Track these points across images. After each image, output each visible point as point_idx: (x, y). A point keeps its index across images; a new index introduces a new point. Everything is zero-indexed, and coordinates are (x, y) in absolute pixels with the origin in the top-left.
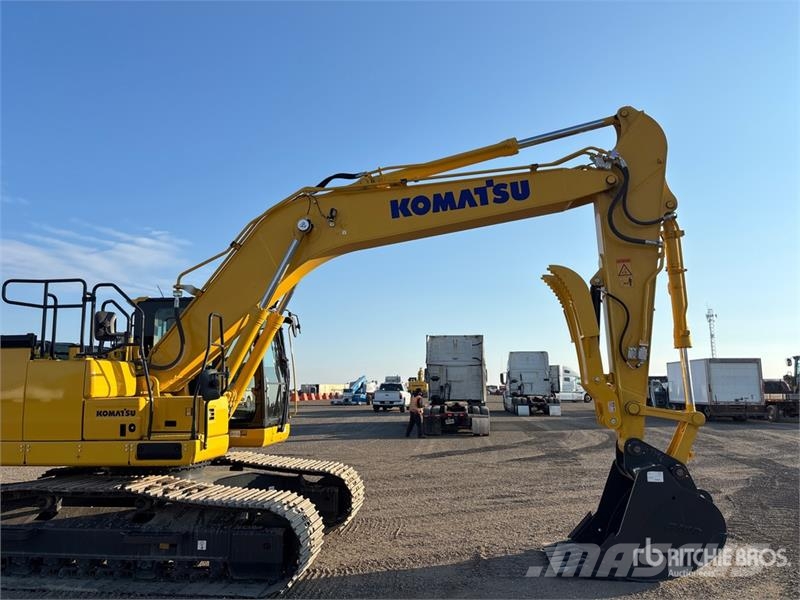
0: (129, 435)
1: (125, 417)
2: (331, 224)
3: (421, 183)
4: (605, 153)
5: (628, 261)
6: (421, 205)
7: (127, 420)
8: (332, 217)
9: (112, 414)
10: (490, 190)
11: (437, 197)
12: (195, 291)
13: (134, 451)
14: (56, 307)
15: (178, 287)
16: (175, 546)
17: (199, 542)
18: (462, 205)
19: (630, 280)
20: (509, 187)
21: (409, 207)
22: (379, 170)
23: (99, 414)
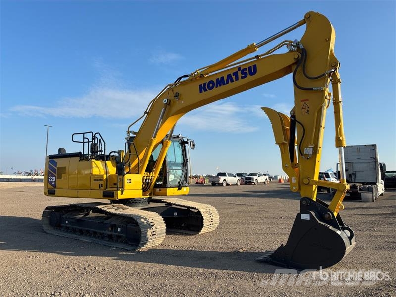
0: (101, 188)
1: (101, 182)
2: (177, 99)
3: (211, 74)
4: (293, 42)
5: (307, 100)
6: (211, 85)
8: (177, 96)
10: (239, 73)
11: (217, 80)
12: (134, 133)
13: (102, 194)
14: (84, 142)
15: (128, 132)
16: (112, 229)
17: (119, 228)
18: (227, 82)
19: (308, 111)
20: (248, 70)
21: (206, 87)
22: (196, 72)
23: (94, 180)
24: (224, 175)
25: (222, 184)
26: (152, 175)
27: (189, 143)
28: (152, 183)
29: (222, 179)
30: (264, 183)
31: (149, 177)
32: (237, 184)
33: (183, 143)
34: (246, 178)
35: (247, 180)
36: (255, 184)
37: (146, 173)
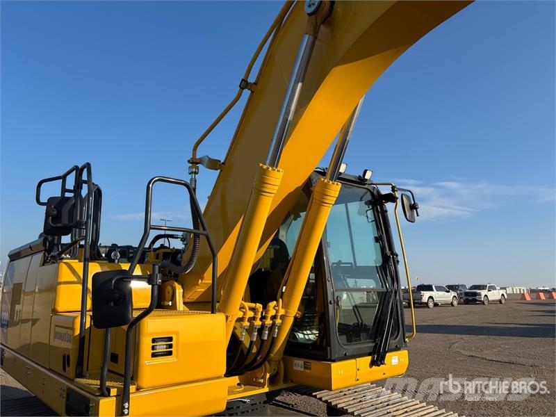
0: (67, 370)
9: (61, 337)
13: (65, 398)
24: (429, 288)
25: (427, 304)
26: (272, 312)
27: (399, 201)
28: (273, 341)
29: (426, 295)
30: (500, 301)
31: (263, 318)
32: (452, 304)
33: (377, 202)
34: (467, 294)
35: (470, 297)
36: (483, 303)
37: (247, 305)
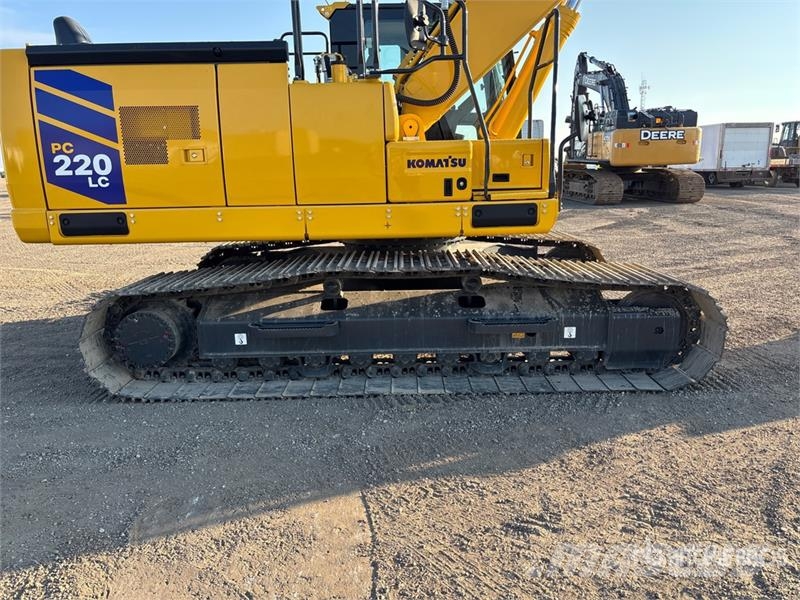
0: (457, 193)
1: (450, 169)
7: (455, 173)
9: (430, 164)
13: (468, 216)
16: (533, 335)
17: (566, 329)
23: (410, 164)
